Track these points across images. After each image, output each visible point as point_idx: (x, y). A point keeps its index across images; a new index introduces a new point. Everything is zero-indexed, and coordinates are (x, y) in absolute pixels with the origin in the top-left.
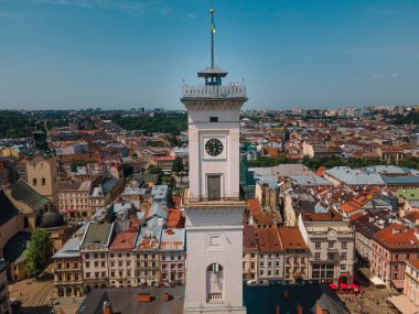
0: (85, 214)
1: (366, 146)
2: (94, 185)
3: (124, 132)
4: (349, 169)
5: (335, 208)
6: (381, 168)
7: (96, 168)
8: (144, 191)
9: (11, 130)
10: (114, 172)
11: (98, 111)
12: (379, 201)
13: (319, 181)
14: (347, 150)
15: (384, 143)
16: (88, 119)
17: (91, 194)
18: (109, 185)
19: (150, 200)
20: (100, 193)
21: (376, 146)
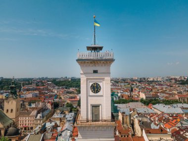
0: (32, 128)
1: (170, 94)
2: (38, 113)
3: (57, 87)
4: (164, 105)
5: (162, 126)
6: (180, 105)
7: (41, 104)
8: (63, 115)
9: (5, 87)
10: (49, 106)
11: (46, 78)
12: (184, 122)
13: (150, 111)
14: (162, 96)
15: (178, 93)
16: (41, 82)
17: (36, 117)
18: (46, 113)
19: (65, 121)
20: (40, 117)
21: (175, 94)
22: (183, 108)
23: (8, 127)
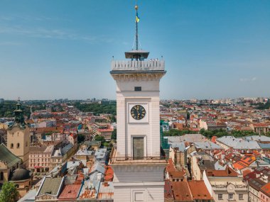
0: (47, 170)
1: (242, 123)
2: (56, 148)
3: (81, 113)
4: (234, 138)
6: (256, 138)
7: (59, 136)
8: (90, 152)
9: (8, 112)
10: (71, 139)
11: (66, 100)
13: (214, 146)
14: (230, 126)
15: (254, 121)
16: (59, 105)
17: (53, 154)
18: (67, 149)
19: (94, 160)
20: (59, 154)
21: (249, 123)
22: (261, 142)
23: (14, 168)
